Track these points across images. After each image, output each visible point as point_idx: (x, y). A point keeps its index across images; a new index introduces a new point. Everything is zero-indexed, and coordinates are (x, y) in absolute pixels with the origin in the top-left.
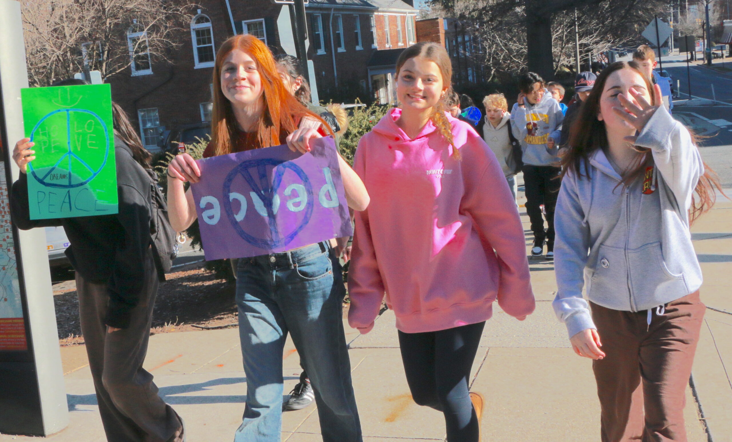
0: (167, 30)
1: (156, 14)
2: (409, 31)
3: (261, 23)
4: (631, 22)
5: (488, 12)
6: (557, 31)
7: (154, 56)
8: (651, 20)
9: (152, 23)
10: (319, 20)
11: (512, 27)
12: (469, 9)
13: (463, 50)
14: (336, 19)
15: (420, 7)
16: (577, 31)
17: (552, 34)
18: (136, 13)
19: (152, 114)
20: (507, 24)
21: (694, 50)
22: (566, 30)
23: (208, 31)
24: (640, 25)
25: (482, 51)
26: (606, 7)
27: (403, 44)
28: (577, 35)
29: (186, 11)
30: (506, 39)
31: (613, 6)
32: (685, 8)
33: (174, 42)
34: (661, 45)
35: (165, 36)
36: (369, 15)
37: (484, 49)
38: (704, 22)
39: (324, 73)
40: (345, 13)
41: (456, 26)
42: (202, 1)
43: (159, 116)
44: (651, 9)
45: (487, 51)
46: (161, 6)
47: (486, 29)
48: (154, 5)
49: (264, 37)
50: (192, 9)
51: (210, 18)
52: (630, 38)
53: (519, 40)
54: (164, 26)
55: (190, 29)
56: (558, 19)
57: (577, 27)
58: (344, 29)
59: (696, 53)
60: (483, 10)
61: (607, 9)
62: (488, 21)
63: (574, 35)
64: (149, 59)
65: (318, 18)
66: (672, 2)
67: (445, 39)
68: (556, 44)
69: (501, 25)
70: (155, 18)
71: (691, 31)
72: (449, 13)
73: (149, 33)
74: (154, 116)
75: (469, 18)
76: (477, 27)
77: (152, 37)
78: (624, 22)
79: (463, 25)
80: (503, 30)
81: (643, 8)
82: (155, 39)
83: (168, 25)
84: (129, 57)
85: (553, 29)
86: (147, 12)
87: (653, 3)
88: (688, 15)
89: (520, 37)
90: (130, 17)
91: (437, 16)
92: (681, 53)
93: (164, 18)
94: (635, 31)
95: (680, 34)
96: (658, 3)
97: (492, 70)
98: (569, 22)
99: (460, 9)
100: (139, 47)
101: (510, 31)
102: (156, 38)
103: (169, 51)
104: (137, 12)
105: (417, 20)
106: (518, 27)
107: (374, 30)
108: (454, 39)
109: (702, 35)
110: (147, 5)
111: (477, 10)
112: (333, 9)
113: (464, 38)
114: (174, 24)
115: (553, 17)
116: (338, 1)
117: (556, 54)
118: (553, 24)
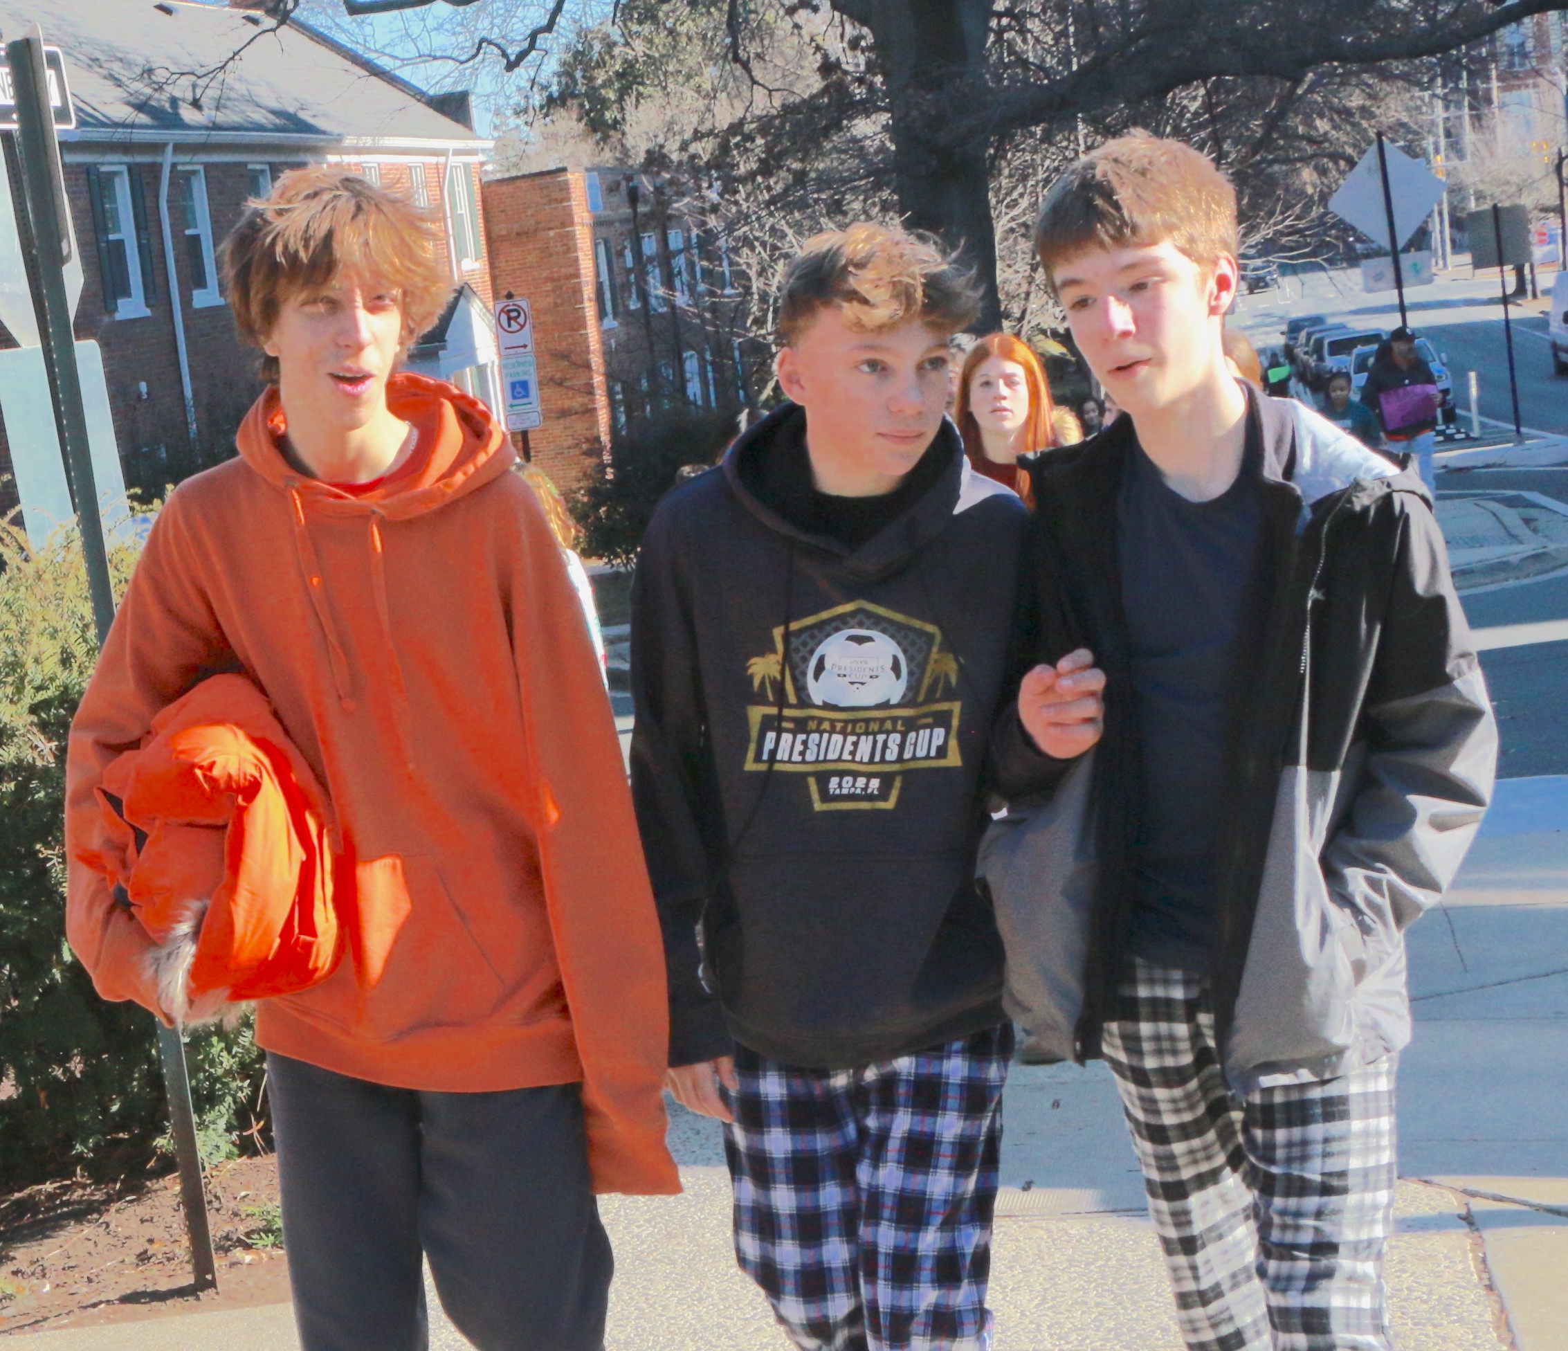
2: (458, 220)
4: (1287, 161)
5: (753, 140)
6: (1014, 204)
8: (1362, 152)
10: (118, 186)
11: (844, 193)
12: (682, 132)
13: (663, 284)
14: (182, 181)
15: (496, 128)
17: (993, 214)
20: (825, 181)
21: (1528, 255)
24: (1323, 172)
25: (733, 287)
26: (1192, 109)
31: (1218, 104)
32: (1489, 101)
34: (1401, 244)
37: (742, 276)
38: (1560, 153)
39: (143, 387)
40: (216, 159)
41: (634, 197)
44: (1364, 110)
45: (754, 289)
47: (745, 205)
52: (1287, 223)
56: (1018, 159)
58: (214, 221)
59: (1536, 271)
60: (735, 135)
61: (1196, 114)
62: (752, 175)
65: (117, 181)
66: (1439, 81)
67: (596, 245)
68: (1011, 250)
69: (804, 186)
71: (1514, 189)
72: (607, 149)
75: (680, 163)
76: (713, 196)
78: (1263, 160)
79: (659, 190)
80: (808, 206)
81: (1332, 109)
85: (996, 195)
87: (1369, 86)
88: (1499, 131)
91: (561, 160)
92: (1478, 271)
94: (1303, 193)
95: (1472, 198)
96: (1386, 87)
97: (773, 356)
99: (647, 134)
105: (485, 179)
106: (865, 192)
108: (627, 243)
109: (1558, 202)
111: (710, 133)
112: (170, 148)
113: (664, 241)
115: (997, 149)
116: (188, 114)
117: (1011, 288)
118: (995, 178)
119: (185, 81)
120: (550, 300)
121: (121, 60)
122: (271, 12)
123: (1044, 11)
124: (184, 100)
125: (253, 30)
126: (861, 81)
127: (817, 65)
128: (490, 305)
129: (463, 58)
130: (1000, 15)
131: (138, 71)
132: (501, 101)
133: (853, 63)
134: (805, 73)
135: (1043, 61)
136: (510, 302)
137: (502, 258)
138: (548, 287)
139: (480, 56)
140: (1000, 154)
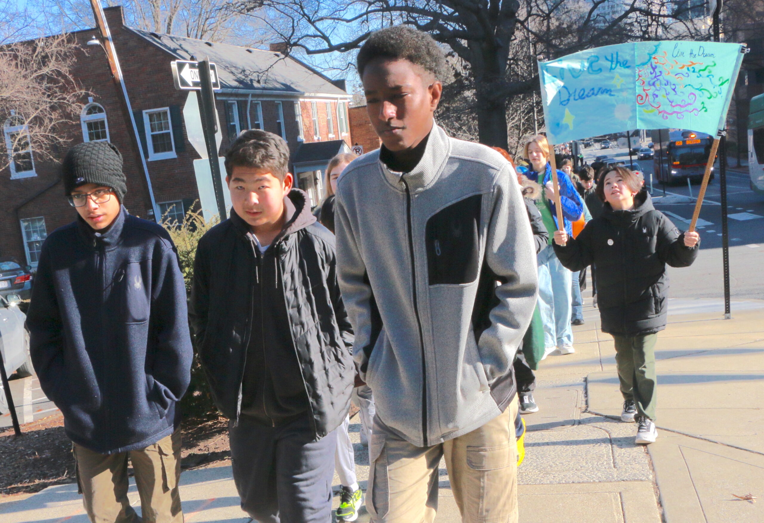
0: (53, 123)
1: (38, 104)
2: (341, 120)
3: (165, 113)
6: (513, 119)
7: (37, 155)
9: (34, 115)
10: (234, 107)
11: (461, 114)
14: (254, 107)
15: (353, 91)
16: (536, 118)
17: (507, 122)
18: (13, 102)
19: (38, 224)
20: (456, 110)
22: (524, 118)
23: (102, 123)
27: (334, 136)
28: (536, 122)
29: (75, 100)
30: (455, 128)
33: (61, 137)
35: (50, 130)
36: (293, 102)
40: (265, 99)
42: (93, 88)
43: (46, 227)
46: (44, 94)
48: (36, 93)
49: (169, 129)
50: (81, 97)
51: (104, 107)
53: (469, 130)
54: (48, 118)
55: (80, 121)
56: (515, 105)
57: (535, 114)
58: (264, 119)
63: (532, 123)
64: (32, 158)
68: (512, 133)
69: (449, 112)
70: (37, 109)
73: (31, 127)
74: (40, 227)
77: (34, 131)
80: (450, 118)
82: (38, 134)
83: (53, 117)
84: (7, 156)
85: (508, 116)
86: (27, 101)
89: (470, 126)
90: (7, 108)
93: (48, 109)
98: (527, 108)
100: (19, 144)
101: (458, 119)
102: (39, 132)
103: (55, 148)
104: (15, 101)
105: (350, 107)
106: (468, 114)
107: (299, 119)
110: (27, 93)
112: (250, 95)
114: (61, 116)
115: (508, 102)
116: (256, 85)
117: (512, 145)
118: (508, 110)
119: (255, 75)
120: (369, 146)
121: (235, 67)
122: (283, 53)
123: (524, 58)
124: (255, 80)
125: (277, 58)
126: (467, 79)
127: (453, 74)
128: (351, 147)
129: (343, 69)
130: (510, 60)
131: (240, 71)
132: (355, 83)
133: (464, 73)
134: (449, 76)
135: (523, 74)
136: (357, 146)
137: (354, 132)
138: (368, 142)
139: (348, 69)
140: (510, 103)
